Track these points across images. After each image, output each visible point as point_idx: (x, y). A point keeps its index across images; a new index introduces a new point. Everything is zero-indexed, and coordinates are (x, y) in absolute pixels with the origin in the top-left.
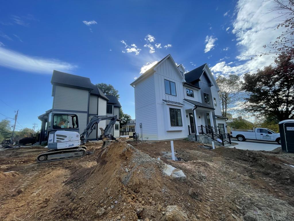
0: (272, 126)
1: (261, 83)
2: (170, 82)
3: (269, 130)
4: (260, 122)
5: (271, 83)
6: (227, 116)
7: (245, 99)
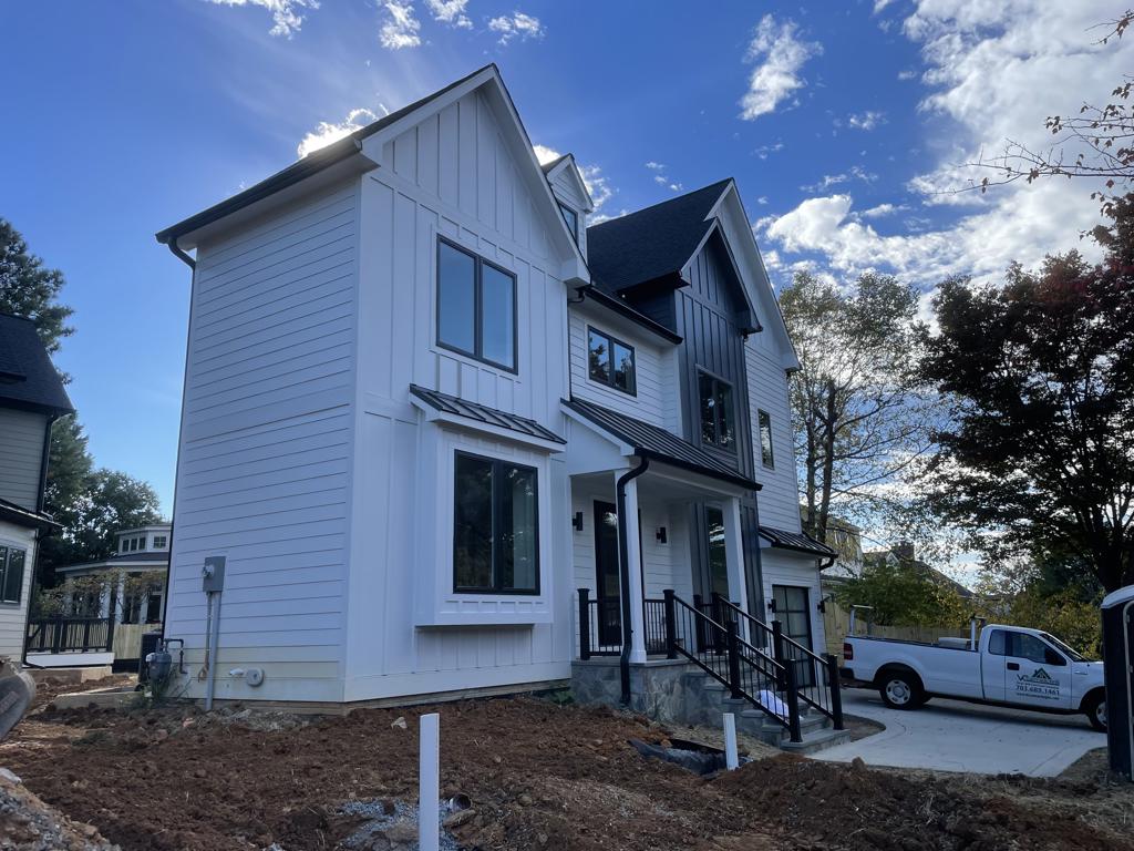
0: (1067, 613)
1: (1022, 347)
2: (479, 262)
3: (1052, 641)
4: (1005, 585)
5: (1074, 357)
6: (834, 539)
7: (933, 440)
